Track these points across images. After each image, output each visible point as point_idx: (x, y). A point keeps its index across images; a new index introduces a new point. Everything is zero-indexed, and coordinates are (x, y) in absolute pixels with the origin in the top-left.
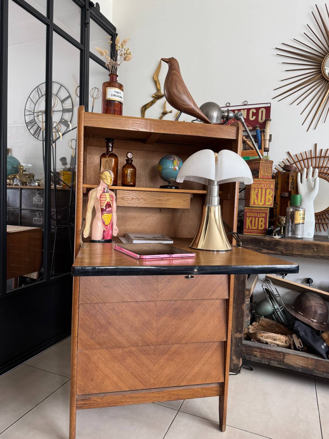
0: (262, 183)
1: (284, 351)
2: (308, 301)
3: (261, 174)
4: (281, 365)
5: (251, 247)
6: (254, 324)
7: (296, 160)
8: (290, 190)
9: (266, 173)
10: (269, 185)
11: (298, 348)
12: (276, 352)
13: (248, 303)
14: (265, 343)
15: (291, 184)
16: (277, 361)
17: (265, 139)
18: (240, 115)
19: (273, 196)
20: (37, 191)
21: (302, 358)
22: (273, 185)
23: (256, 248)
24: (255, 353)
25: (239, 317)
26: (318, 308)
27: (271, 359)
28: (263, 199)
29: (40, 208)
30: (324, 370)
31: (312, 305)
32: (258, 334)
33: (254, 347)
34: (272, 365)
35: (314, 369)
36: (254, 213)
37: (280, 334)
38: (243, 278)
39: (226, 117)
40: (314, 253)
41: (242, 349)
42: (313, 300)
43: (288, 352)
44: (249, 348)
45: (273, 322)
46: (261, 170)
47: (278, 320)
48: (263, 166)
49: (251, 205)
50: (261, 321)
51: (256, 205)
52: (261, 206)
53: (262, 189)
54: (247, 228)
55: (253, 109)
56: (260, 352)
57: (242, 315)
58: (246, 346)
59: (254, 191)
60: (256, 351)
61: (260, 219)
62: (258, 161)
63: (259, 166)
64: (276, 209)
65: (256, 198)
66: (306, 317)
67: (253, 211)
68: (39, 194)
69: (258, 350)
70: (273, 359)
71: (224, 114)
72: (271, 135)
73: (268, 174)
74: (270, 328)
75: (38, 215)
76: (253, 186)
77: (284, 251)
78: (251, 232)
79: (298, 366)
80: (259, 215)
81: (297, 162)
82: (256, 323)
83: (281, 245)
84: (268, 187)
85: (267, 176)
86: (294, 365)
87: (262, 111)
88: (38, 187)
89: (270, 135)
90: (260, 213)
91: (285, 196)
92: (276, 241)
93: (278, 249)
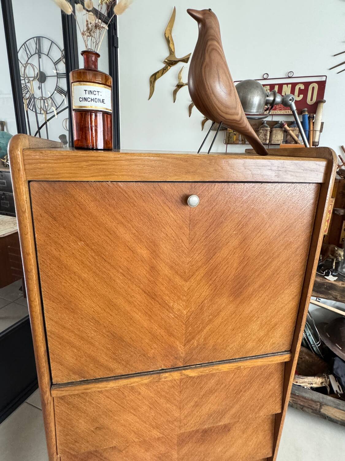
1: (321, 400)
4: (316, 414)
11: (335, 392)
12: (312, 400)
14: (297, 385)
16: (312, 409)
17: (315, 129)
18: (291, 100)
27: (304, 405)
37: (316, 377)
39: (271, 102)
43: (327, 403)
55: (300, 84)
70: (307, 406)
71: (268, 98)
72: (323, 123)
77: (338, 296)
79: (337, 419)
83: (336, 290)
86: (333, 417)
87: (313, 88)
91: (340, 214)
92: (330, 284)
93: (330, 293)
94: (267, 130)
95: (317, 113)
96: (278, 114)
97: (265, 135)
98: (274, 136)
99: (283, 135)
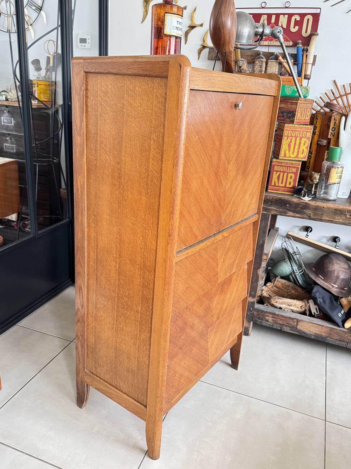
0: (297, 131)
1: (298, 318)
2: (331, 264)
3: (298, 119)
4: (293, 331)
5: (274, 208)
6: (268, 284)
7: (343, 93)
8: (329, 137)
9: (304, 116)
10: (305, 132)
11: (313, 314)
12: (290, 318)
13: (264, 265)
14: (278, 308)
15: (332, 130)
16: (290, 327)
17: (307, 62)
18: (278, 32)
19: (308, 146)
20: (5, 108)
21: (316, 325)
22: (310, 133)
23: (281, 210)
24: (266, 317)
25: (254, 281)
26: (342, 273)
27: (283, 325)
28: (296, 150)
29: (11, 131)
30: (338, 338)
31: (335, 270)
32: (272, 300)
33: (267, 312)
34: (284, 330)
35: (327, 337)
36: (283, 167)
37: (296, 300)
38: (261, 242)
39: (260, 33)
40: (346, 220)
41: (254, 313)
42: (337, 264)
43: (303, 319)
44: (261, 312)
45: (290, 283)
46: (297, 114)
47: (295, 282)
48: (301, 108)
49: (281, 157)
50: (277, 282)
51: (286, 157)
52: (292, 159)
53: (296, 138)
54: (273, 184)
55: (296, 15)
56: (273, 317)
57: (257, 280)
58: (258, 310)
59: (287, 140)
60: (268, 316)
61: (290, 175)
62: (296, 100)
63: (297, 108)
64: (310, 159)
65: (288, 149)
66: (326, 282)
67: (283, 165)
68: (9, 112)
69: (271, 315)
70: (286, 325)
71: (257, 30)
72: (316, 56)
73: (306, 117)
74: (285, 290)
75: (9, 140)
76: (285, 133)
77: (312, 215)
78: (277, 189)
79: (311, 333)
80: (289, 170)
81: (344, 95)
82: (271, 283)
83: (309, 209)
84: (304, 135)
85: (305, 119)
86: (307, 332)
87: (308, 19)
88: (6, 103)
89: (314, 55)
90: (290, 167)
91: (322, 144)
92: (305, 204)
93: (305, 213)
94: (262, 62)
95: (310, 46)
96: (274, 45)
97: (261, 67)
98: (269, 68)
99: (277, 67)
